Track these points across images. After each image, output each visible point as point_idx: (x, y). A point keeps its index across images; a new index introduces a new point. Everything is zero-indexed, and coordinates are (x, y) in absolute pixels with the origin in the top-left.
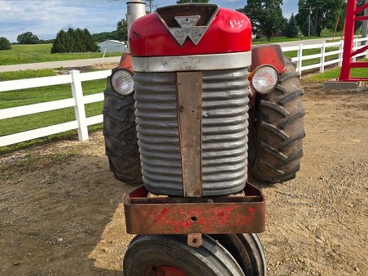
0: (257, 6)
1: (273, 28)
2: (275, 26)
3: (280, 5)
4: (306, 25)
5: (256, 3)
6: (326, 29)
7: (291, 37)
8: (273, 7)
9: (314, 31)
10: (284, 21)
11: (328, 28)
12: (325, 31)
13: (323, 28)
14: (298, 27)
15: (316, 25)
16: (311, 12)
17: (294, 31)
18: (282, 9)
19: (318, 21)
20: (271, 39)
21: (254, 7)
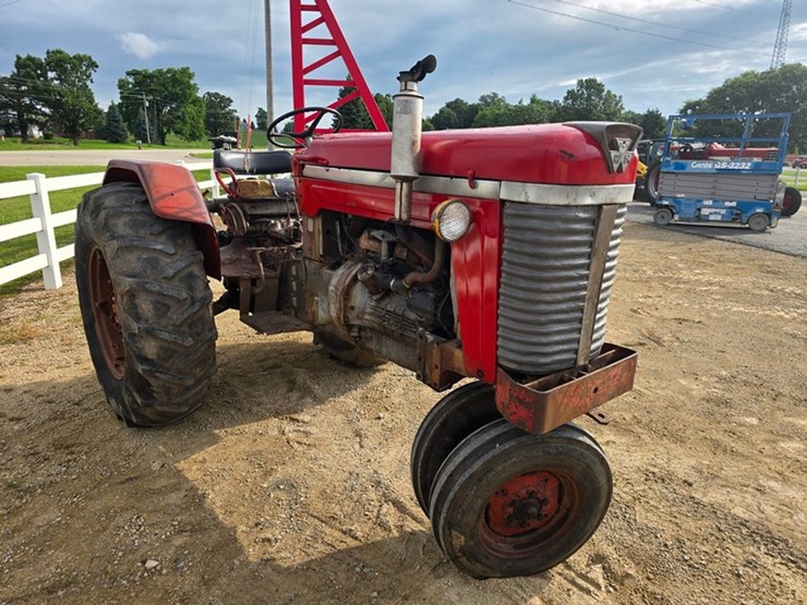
0: (39, 76)
1: (80, 122)
2: (83, 120)
3: (88, 83)
4: (139, 125)
5: (36, 72)
6: (173, 133)
7: (117, 142)
8: (73, 84)
9: (155, 137)
10: (100, 112)
11: (176, 132)
12: (170, 137)
13: (168, 131)
14: (125, 124)
15: (156, 126)
16: (147, 104)
17: (121, 133)
18: (93, 91)
19: (159, 119)
20: (79, 142)
21: (33, 78)
